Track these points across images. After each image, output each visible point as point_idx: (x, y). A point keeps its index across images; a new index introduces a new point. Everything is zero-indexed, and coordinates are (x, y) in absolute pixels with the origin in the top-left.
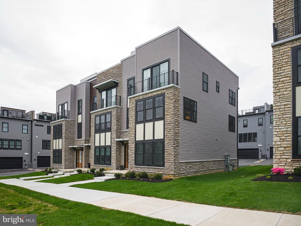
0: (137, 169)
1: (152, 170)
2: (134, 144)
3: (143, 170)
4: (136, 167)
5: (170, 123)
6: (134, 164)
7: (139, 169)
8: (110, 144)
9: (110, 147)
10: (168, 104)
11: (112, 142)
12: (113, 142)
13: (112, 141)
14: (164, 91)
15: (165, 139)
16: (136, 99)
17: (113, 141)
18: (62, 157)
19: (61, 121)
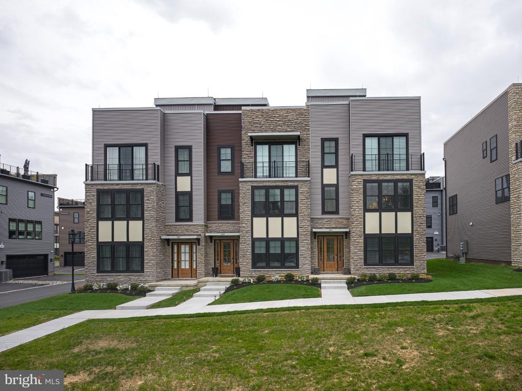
0: (370, 271)
1: (395, 270)
2: (363, 238)
3: (379, 271)
4: (367, 268)
5: (421, 217)
6: (363, 264)
7: (373, 270)
8: (295, 237)
9: (295, 240)
10: (418, 194)
11: (300, 233)
13: (300, 231)
14: (413, 177)
15: (414, 233)
16: (365, 178)
17: (304, 232)
18: (145, 258)
19: (137, 184)
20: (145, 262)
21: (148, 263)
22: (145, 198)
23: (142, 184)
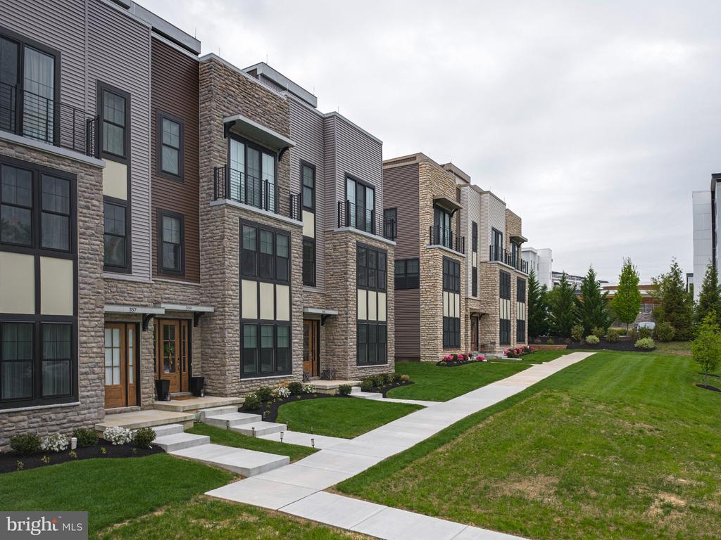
2: (356, 326)
4: (359, 369)
6: (356, 363)
7: (363, 371)
8: (288, 319)
9: (288, 325)
11: (293, 313)
12: (296, 314)
13: (294, 310)
14: (387, 247)
15: (388, 321)
16: (358, 239)
17: (297, 312)
18: (81, 360)
19: (63, 158)
20: (81, 370)
21: (86, 373)
22: (81, 203)
23: (74, 161)
